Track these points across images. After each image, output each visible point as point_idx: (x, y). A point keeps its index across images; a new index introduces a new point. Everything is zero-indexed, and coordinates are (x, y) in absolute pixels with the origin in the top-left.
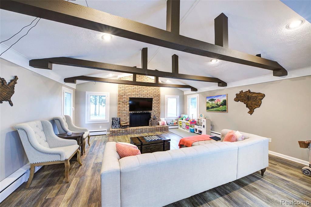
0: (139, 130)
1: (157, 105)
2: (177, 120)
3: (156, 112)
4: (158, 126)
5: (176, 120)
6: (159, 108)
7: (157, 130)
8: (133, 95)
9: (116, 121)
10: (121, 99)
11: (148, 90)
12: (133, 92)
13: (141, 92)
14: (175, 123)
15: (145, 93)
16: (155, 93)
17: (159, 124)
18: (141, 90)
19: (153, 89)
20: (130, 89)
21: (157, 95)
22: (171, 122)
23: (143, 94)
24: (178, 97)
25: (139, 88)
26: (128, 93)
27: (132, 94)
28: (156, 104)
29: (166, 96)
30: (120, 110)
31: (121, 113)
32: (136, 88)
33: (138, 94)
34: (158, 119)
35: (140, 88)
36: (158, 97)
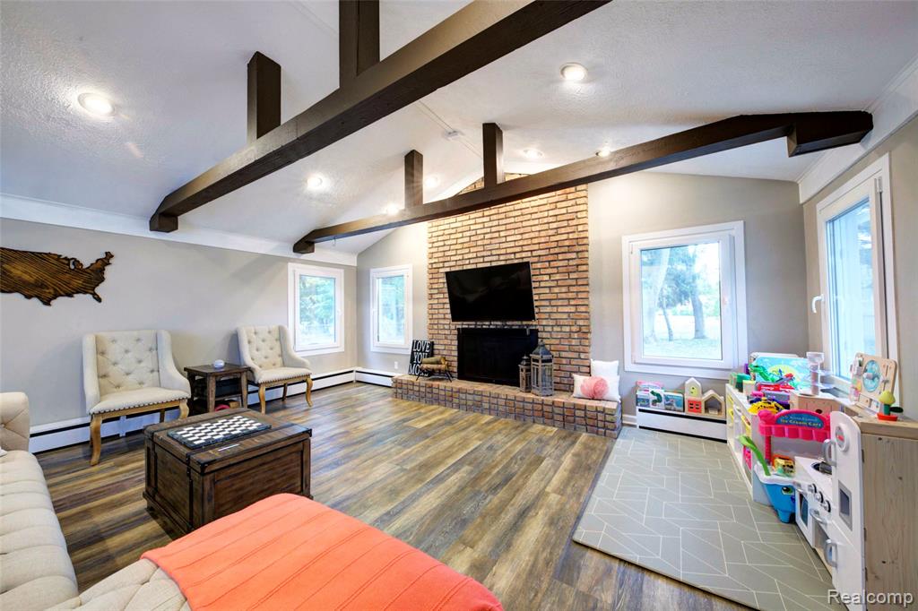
0: (470, 397)
1: (570, 295)
2: (719, 384)
3: (567, 329)
4: (561, 398)
5: (707, 384)
6: (583, 309)
7: (545, 415)
8: (467, 262)
9: (421, 351)
10: (436, 281)
11: (522, 231)
12: (467, 251)
13: (497, 246)
14: (694, 405)
15: (512, 244)
16: (558, 238)
17: (569, 388)
18: (497, 235)
19: (545, 220)
20: (460, 241)
21: (567, 243)
22: (662, 392)
23: (503, 251)
24: (737, 228)
25: (488, 230)
26: (453, 258)
27: (466, 257)
28: (564, 289)
29: (625, 240)
30: (434, 316)
31: (435, 327)
32: (479, 232)
33: (485, 254)
34: (580, 362)
35: (494, 229)
36: (574, 256)
